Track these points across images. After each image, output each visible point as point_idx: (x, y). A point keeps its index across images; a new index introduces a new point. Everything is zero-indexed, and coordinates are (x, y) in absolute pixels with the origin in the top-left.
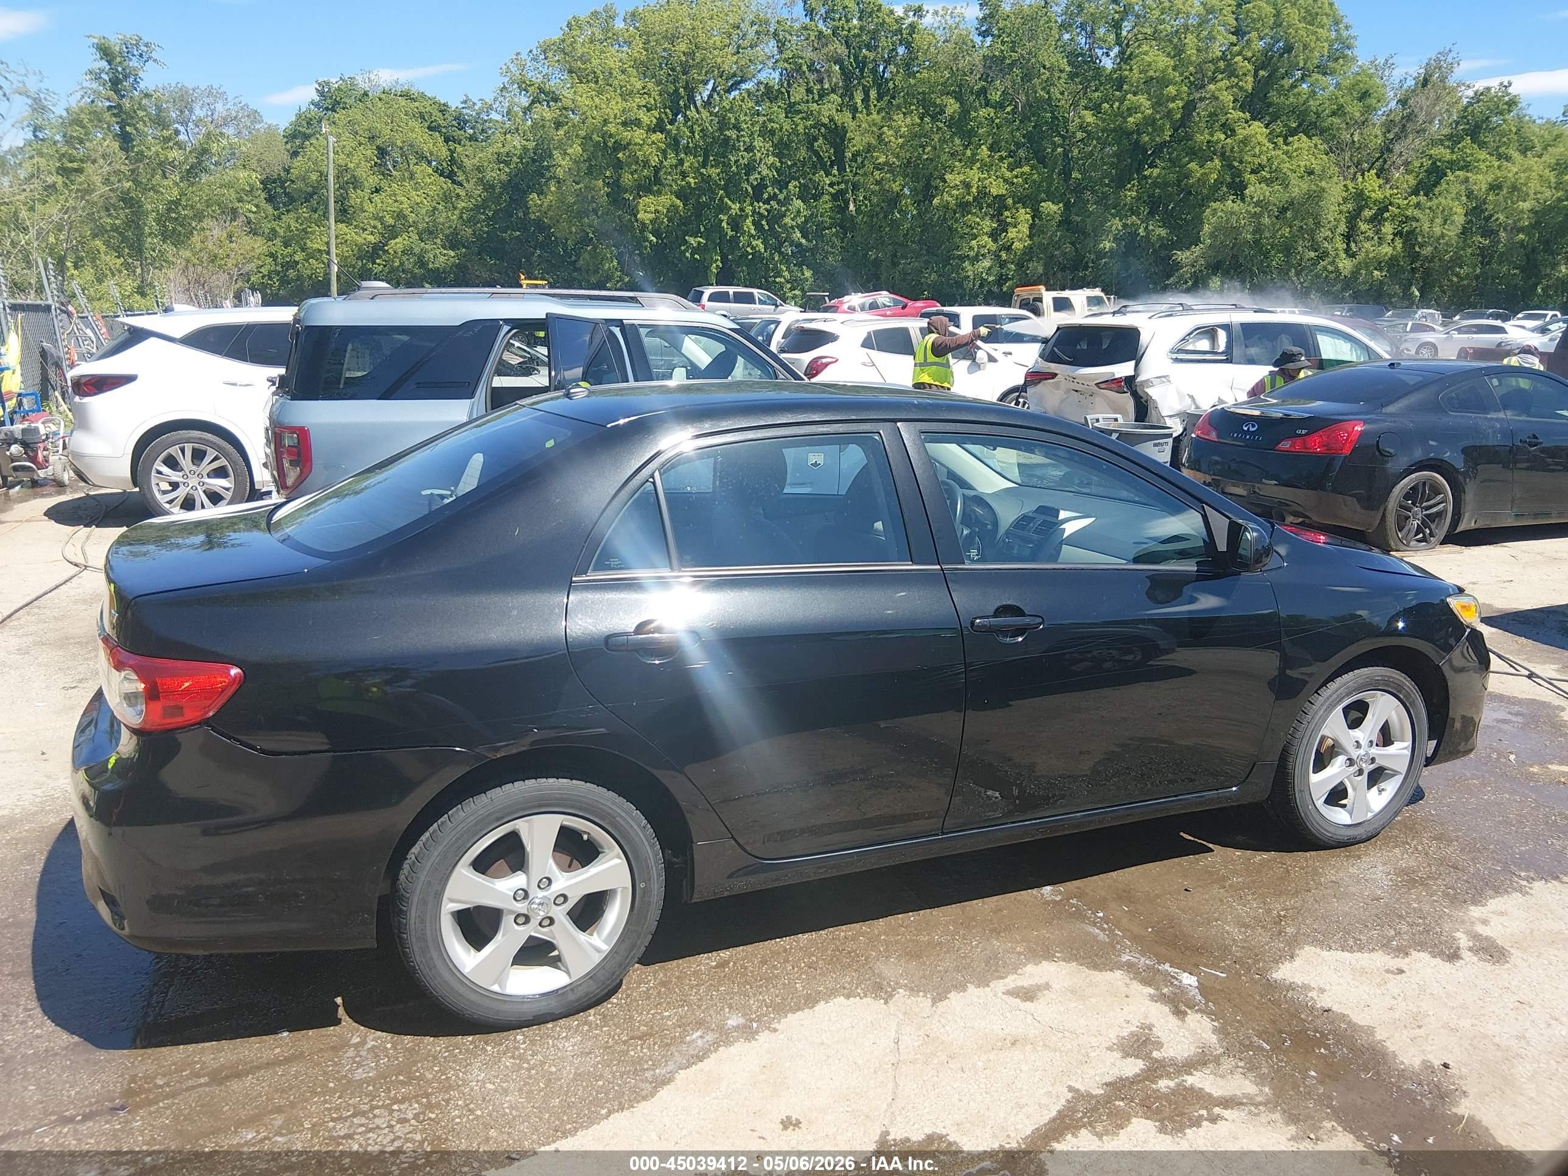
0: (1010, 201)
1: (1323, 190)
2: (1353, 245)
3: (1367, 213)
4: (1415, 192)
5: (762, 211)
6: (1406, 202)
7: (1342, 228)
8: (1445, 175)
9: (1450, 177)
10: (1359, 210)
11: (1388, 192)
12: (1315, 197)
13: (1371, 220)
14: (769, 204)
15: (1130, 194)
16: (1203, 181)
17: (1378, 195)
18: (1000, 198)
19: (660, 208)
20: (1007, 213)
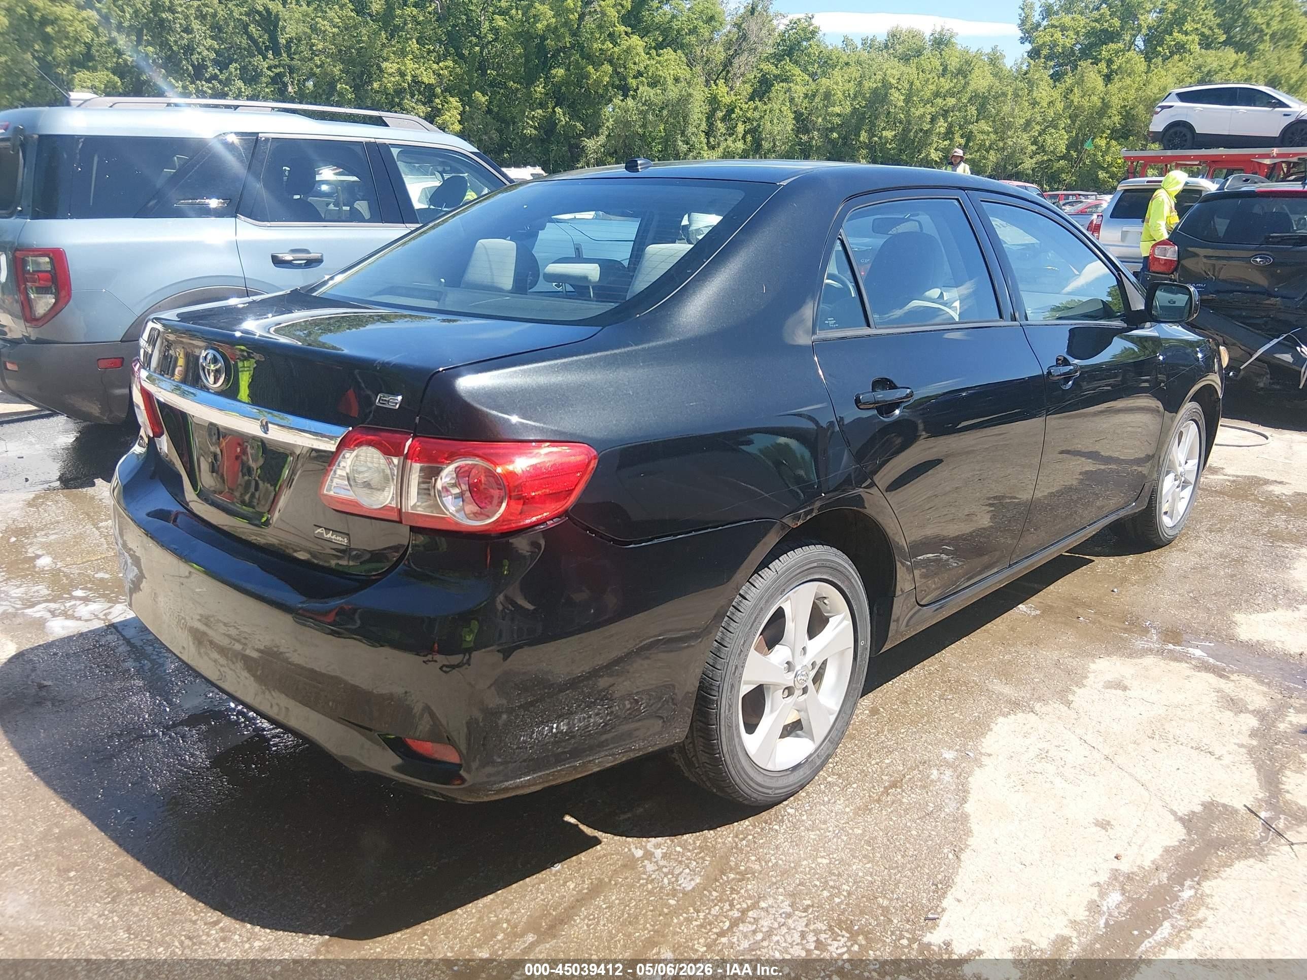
0: (438, 90)
1: (690, 95)
2: (712, 139)
3: (720, 114)
4: (752, 98)
5: (205, 89)
6: (747, 106)
7: (704, 126)
8: (773, 85)
9: (777, 86)
10: (714, 111)
11: (734, 98)
12: (685, 100)
13: (723, 120)
14: (210, 83)
15: (539, 89)
16: (598, 82)
17: (727, 100)
18: (430, 87)
19: (97, 84)
20: (437, 101)
